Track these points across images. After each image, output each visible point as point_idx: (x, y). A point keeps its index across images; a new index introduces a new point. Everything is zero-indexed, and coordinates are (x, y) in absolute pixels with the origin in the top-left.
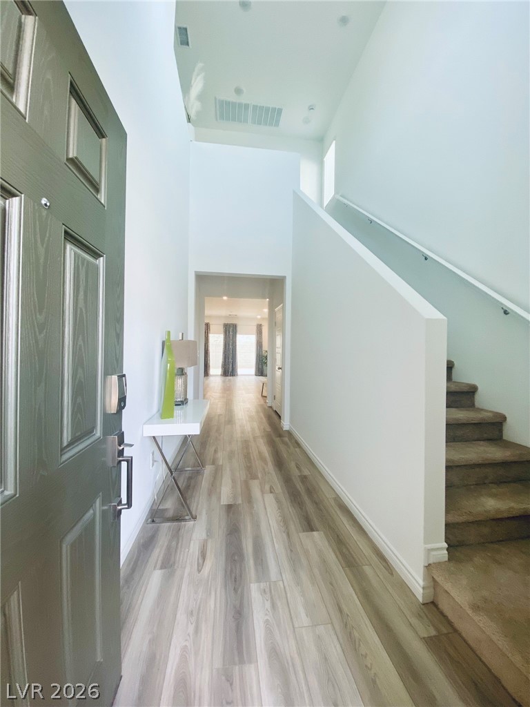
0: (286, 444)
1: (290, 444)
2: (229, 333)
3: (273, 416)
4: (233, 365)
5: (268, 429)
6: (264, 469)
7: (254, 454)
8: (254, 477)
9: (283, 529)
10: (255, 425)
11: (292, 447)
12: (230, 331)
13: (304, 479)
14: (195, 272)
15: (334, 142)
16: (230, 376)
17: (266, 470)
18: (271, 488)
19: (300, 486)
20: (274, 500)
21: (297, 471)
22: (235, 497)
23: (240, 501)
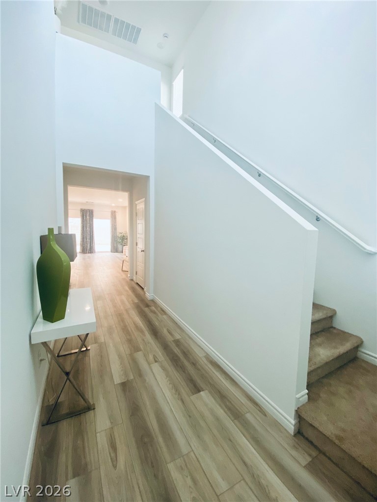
0: (154, 313)
1: (157, 312)
2: (86, 217)
3: (137, 289)
4: (90, 244)
5: (136, 301)
6: (143, 340)
7: (131, 327)
8: (137, 349)
9: (176, 396)
10: (124, 298)
11: (159, 314)
12: (87, 215)
13: (177, 343)
14: (63, 164)
15: (183, 70)
16: (89, 253)
17: (145, 340)
18: (155, 357)
19: (176, 350)
20: (160, 369)
21: (170, 336)
22: (126, 374)
23: (132, 377)
